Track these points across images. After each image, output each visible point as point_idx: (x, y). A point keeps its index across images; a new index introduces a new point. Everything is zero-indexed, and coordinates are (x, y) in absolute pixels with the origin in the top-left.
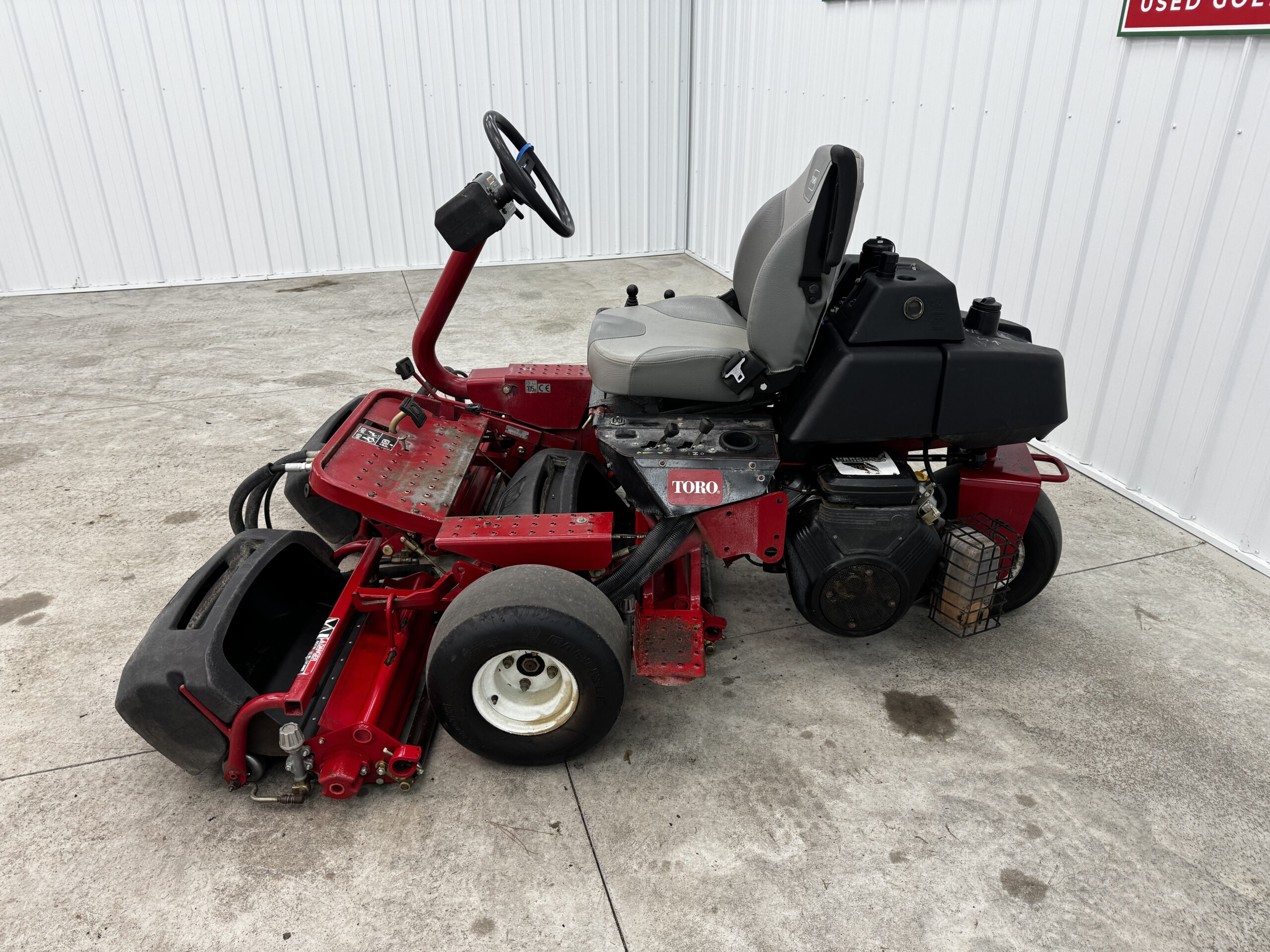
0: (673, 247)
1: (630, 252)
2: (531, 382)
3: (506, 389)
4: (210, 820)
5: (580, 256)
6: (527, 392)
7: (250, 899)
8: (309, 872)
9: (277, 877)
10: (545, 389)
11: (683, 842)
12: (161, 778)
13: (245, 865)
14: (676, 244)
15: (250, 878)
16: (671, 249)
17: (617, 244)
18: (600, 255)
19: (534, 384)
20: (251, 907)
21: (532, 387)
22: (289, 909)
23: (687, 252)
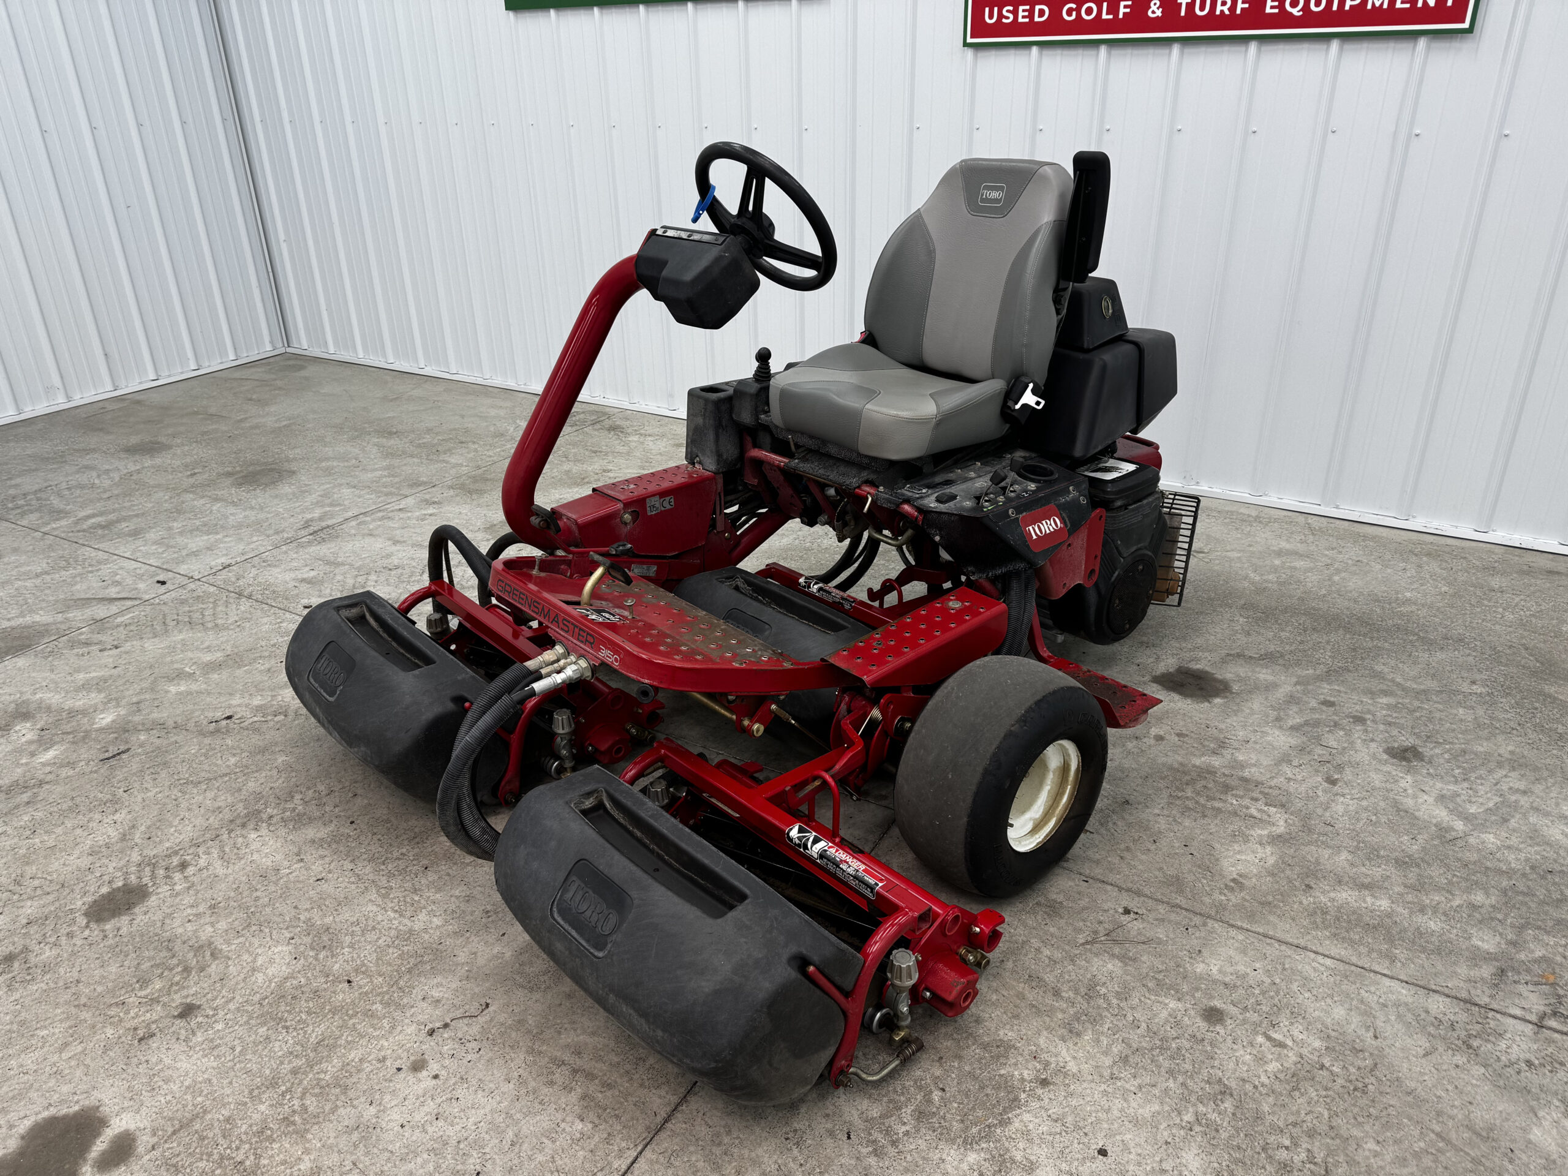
0: (269, 347)
1: (213, 365)
2: (653, 499)
3: (627, 517)
4: (849, 1138)
5: (141, 383)
6: (649, 514)
7: (1019, 1158)
8: (1023, 1096)
9: (1005, 1123)
10: (668, 503)
11: (1217, 860)
12: (717, 1151)
13: (960, 1141)
14: (272, 342)
15: (984, 1145)
16: (267, 349)
17: (190, 354)
18: (170, 376)
19: (655, 501)
20: (1032, 1163)
21: (655, 506)
22: (1064, 1134)
23: (289, 350)
